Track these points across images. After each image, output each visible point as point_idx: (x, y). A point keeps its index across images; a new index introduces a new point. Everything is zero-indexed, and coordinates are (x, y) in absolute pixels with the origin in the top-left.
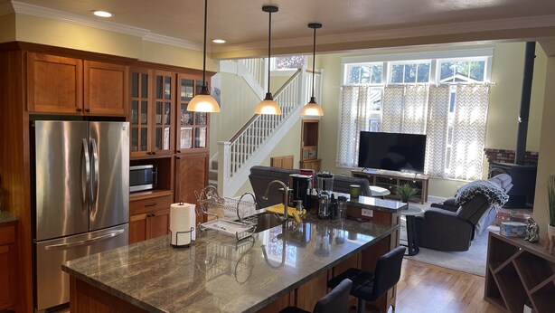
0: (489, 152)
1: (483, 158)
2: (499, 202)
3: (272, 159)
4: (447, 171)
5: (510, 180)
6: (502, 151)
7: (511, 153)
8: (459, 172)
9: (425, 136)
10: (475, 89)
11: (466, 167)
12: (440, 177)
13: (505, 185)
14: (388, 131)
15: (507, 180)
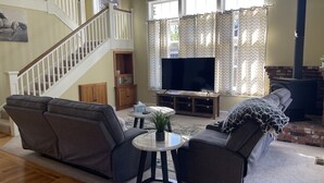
0: (269, 69)
1: (265, 76)
2: (276, 128)
3: (80, 87)
4: (234, 88)
5: (289, 95)
6: (281, 68)
7: (289, 68)
8: (244, 89)
9: (214, 59)
10: (255, 13)
11: (250, 84)
12: (228, 94)
13: (284, 100)
14: (184, 57)
15: (286, 95)
